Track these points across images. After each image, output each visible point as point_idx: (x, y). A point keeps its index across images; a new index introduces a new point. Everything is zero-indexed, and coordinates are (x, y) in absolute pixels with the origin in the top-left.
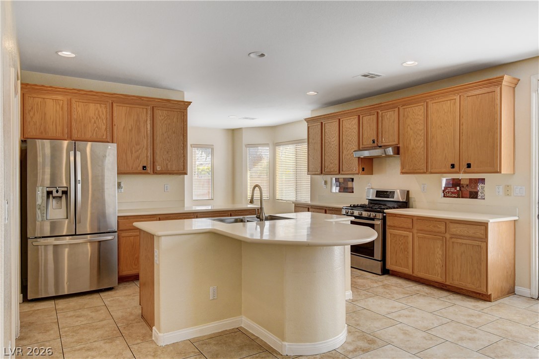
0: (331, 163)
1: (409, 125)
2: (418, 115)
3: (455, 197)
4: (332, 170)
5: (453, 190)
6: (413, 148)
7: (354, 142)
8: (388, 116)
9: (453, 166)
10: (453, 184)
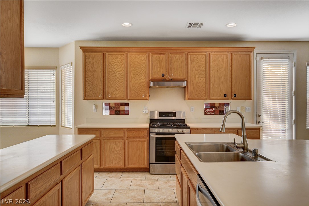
0: (117, 90)
1: (194, 67)
2: (201, 61)
3: (212, 114)
4: (118, 96)
5: (211, 110)
6: (197, 83)
7: (143, 74)
8: (177, 58)
9: (225, 95)
10: (210, 106)
